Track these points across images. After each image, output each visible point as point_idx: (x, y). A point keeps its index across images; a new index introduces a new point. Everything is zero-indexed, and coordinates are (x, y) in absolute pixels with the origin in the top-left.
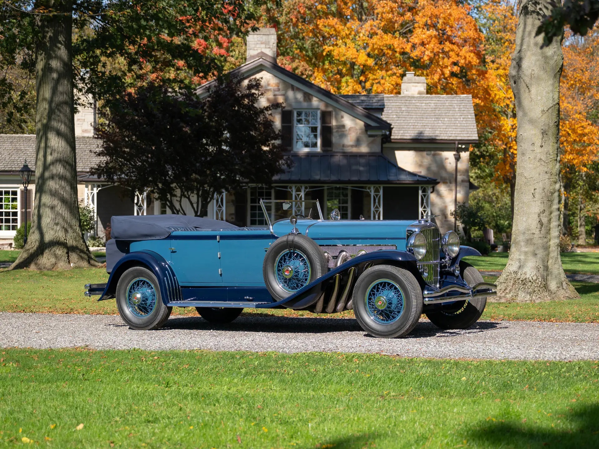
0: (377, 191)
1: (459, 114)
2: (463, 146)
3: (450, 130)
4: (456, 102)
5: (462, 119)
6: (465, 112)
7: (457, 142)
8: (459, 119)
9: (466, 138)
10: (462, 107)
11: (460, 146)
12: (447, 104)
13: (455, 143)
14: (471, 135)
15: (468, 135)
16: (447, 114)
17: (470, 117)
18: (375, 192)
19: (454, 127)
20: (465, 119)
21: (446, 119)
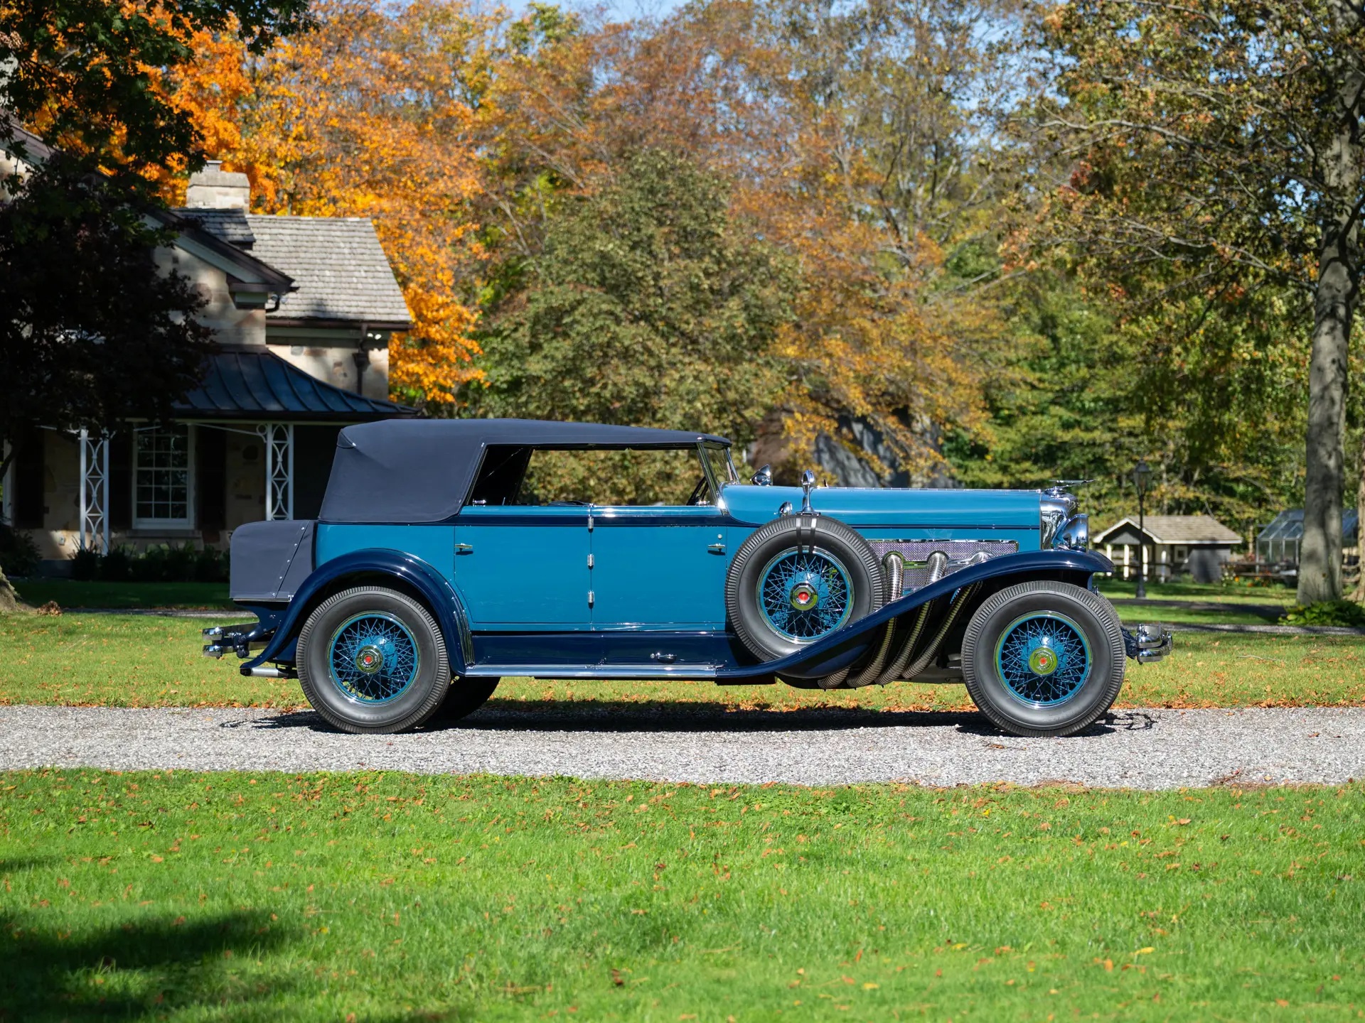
0: (280, 435)
1: (353, 262)
2: (378, 337)
3: (343, 297)
4: (339, 233)
5: (363, 274)
6: (366, 257)
7: (365, 326)
8: (357, 274)
9: (385, 318)
10: (355, 245)
11: (370, 335)
12: (321, 238)
13: (359, 329)
14: (395, 311)
15: (387, 310)
16: (327, 261)
17: (379, 268)
18: (275, 439)
19: (351, 292)
20: (370, 274)
21: (328, 273)
